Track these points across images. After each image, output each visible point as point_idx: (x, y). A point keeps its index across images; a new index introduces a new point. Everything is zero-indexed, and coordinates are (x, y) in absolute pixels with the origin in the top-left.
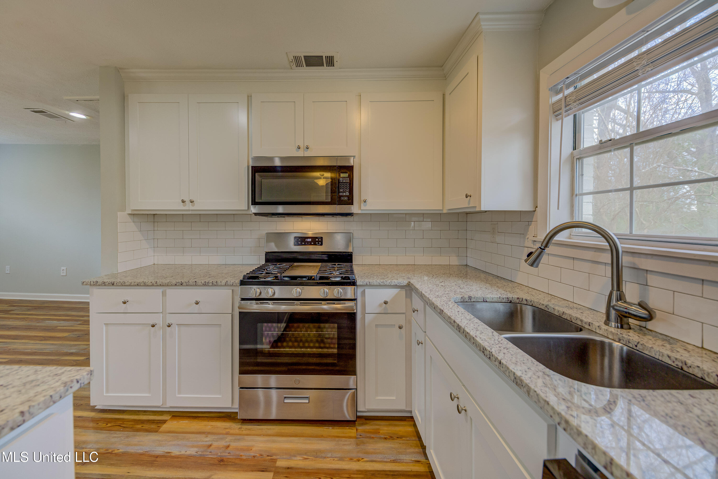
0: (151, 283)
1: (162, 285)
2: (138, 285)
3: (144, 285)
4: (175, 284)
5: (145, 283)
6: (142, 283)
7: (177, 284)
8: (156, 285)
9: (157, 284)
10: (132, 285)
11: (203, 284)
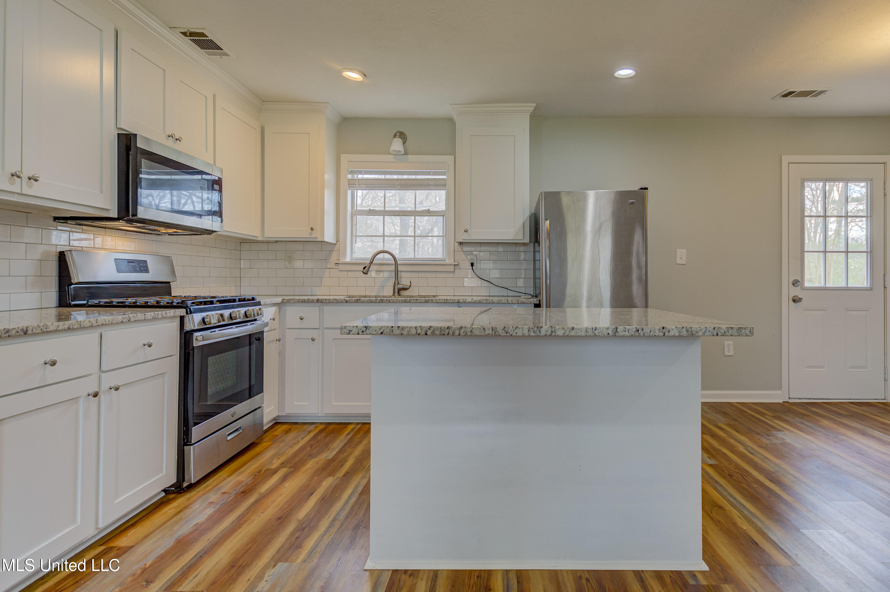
0: (89, 323)
1: (104, 324)
2: (69, 328)
3: (79, 327)
4: (121, 321)
5: (80, 324)
6: (75, 324)
7: (124, 321)
8: (96, 325)
9: (98, 324)
10: (59, 330)
11: (153, 317)
